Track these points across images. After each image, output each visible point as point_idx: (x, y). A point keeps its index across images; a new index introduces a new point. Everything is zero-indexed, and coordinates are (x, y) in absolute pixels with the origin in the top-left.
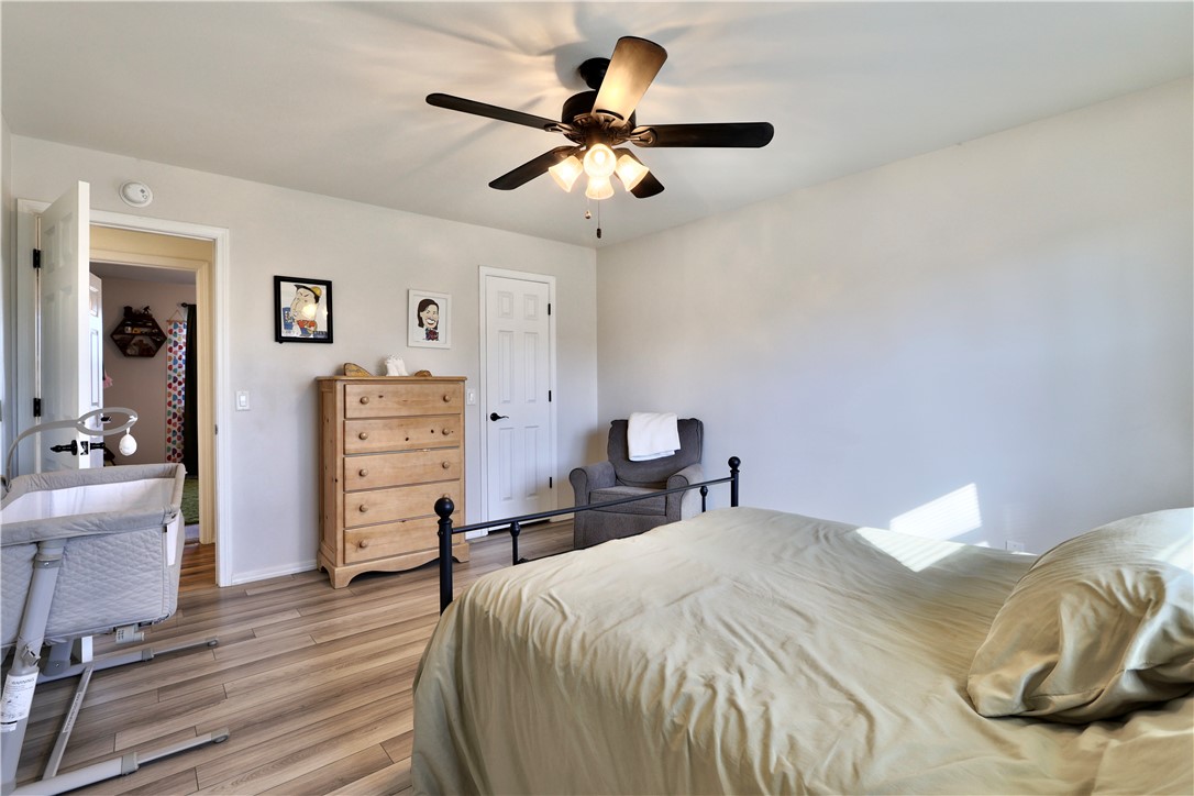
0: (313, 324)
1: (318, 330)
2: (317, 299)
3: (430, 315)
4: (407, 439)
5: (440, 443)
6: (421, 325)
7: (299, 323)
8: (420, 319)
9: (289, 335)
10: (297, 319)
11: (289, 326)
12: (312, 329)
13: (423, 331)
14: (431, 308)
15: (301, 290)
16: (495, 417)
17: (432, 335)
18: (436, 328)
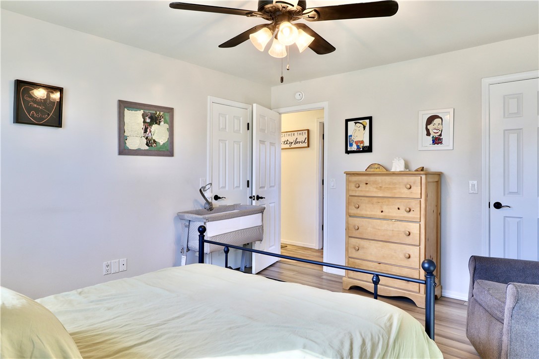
0: (362, 142)
1: (365, 145)
2: (364, 127)
3: (435, 126)
4: (382, 212)
5: (404, 217)
6: (428, 134)
7: (356, 142)
8: (428, 130)
9: (351, 150)
10: (355, 140)
11: (351, 145)
12: (362, 145)
13: (430, 139)
14: (437, 121)
15: (358, 124)
16: (498, 206)
17: (437, 141)
18: (440, 135)
